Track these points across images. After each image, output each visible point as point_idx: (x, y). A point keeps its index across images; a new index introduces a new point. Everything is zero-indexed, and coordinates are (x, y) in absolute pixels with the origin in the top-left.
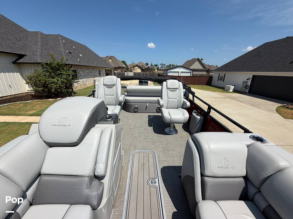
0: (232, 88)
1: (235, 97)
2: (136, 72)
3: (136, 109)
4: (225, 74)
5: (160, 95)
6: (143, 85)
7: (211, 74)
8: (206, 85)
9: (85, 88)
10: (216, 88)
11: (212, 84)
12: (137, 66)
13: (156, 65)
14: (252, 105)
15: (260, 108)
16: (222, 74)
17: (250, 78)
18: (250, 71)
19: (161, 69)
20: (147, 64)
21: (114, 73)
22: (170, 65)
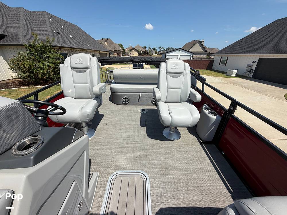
0: (235, 72)
1: (238, 82)
3: (126, 100)
4: (228, 57)
5: (157, 82)
6: (137, 69)
7: (212, 57)
8: (206, 69)
10: (217, 73)
11: (213, 69)
12: (134, 49)
13: (154, 49)
14: (258, 91)
15: (266, 95)
16: (224, 57)
17: (255, 61)
18: (256, 53)
19: (160, 53)
20: (145, 47)
22: (169, 48)
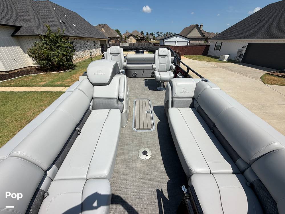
0: (227, 57)
1: (227, 66)
2: (131, 42)
3: (135, 74)
4: (222, 43)
7: (209, 42)
8: (202, 55)
9: (83, 61)
11: (208, 54)
12: (132, 35)
13: (152, 34)
16: (219, 42)
17: (245, 46)
18: (246, 39)
20: (142, 33)
21: (109, 44)
22: (167, 33)
